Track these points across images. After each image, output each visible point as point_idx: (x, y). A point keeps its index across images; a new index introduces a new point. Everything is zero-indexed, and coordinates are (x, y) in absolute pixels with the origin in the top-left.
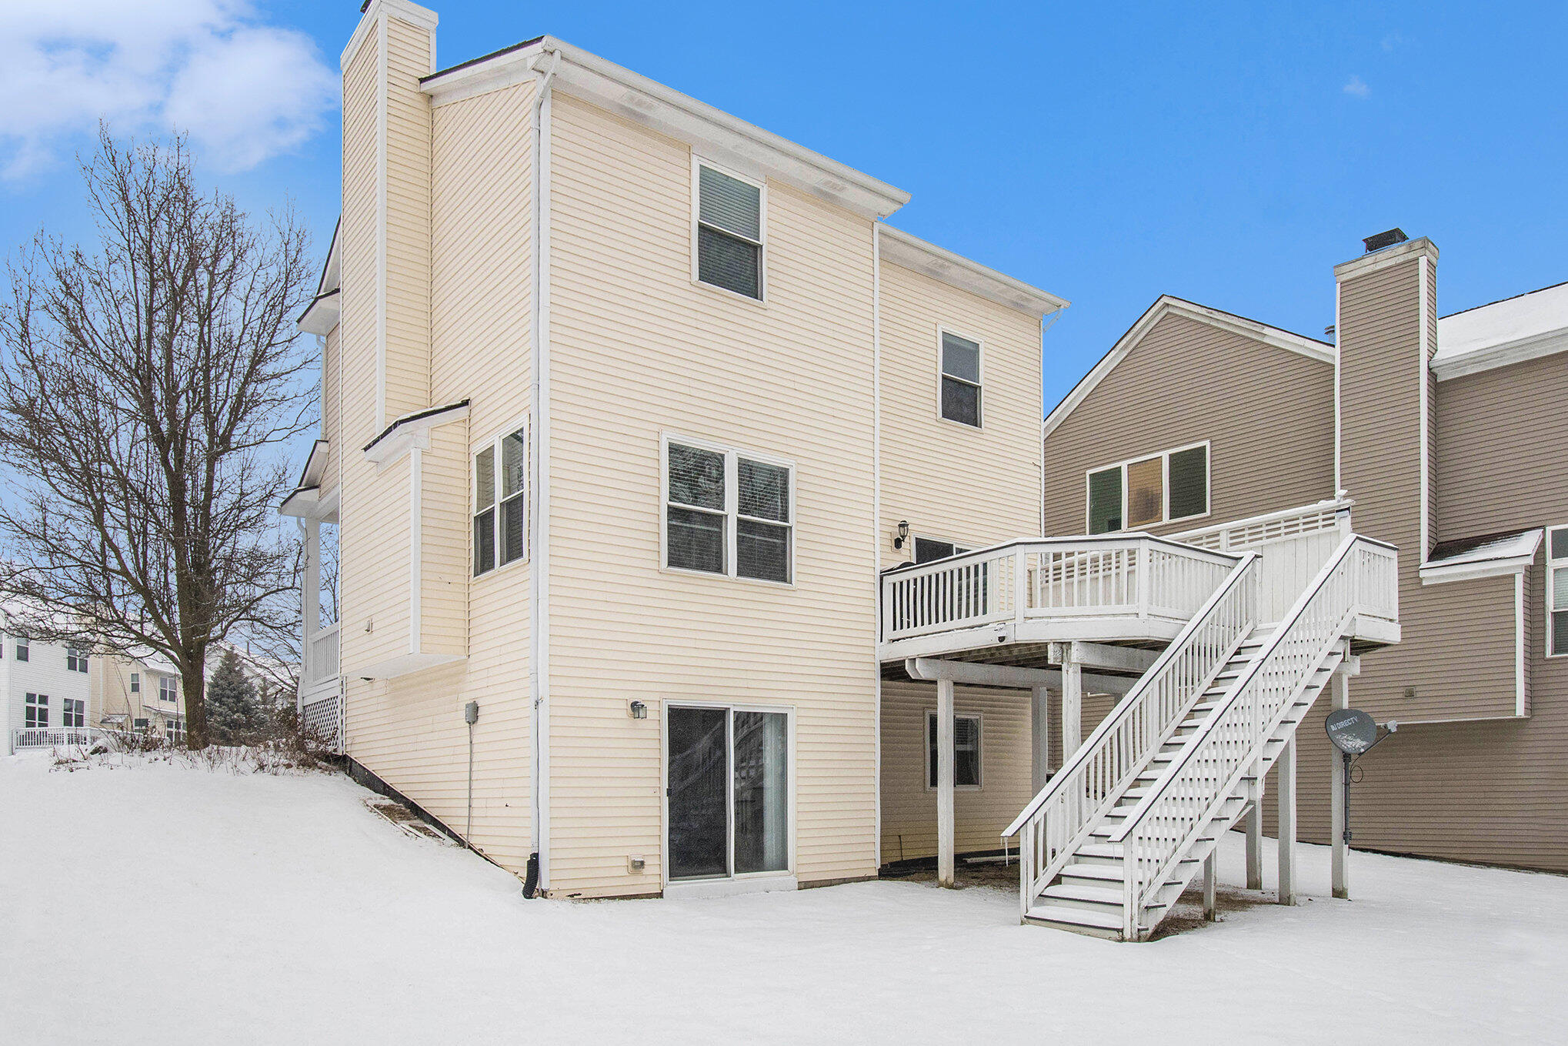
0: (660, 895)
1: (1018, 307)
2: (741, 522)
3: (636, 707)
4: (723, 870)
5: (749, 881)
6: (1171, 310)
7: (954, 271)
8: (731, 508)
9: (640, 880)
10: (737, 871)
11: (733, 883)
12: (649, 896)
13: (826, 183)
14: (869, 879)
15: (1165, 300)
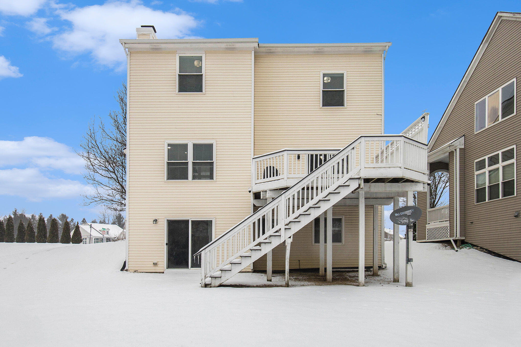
0: (163, 273)
1: (368, 52)
2: (194, 163)
3: (156, 221)
4: (187, 267)
5: (196, 270)
6: (503, 18)
7: (326, 49)
8: (190, 159)
9: (157, 268)
10: (192, 267)
11: (189, 270)
12: (160, 273)
13: (227, 45)
14: (248, 272)
15: (499, 14)
